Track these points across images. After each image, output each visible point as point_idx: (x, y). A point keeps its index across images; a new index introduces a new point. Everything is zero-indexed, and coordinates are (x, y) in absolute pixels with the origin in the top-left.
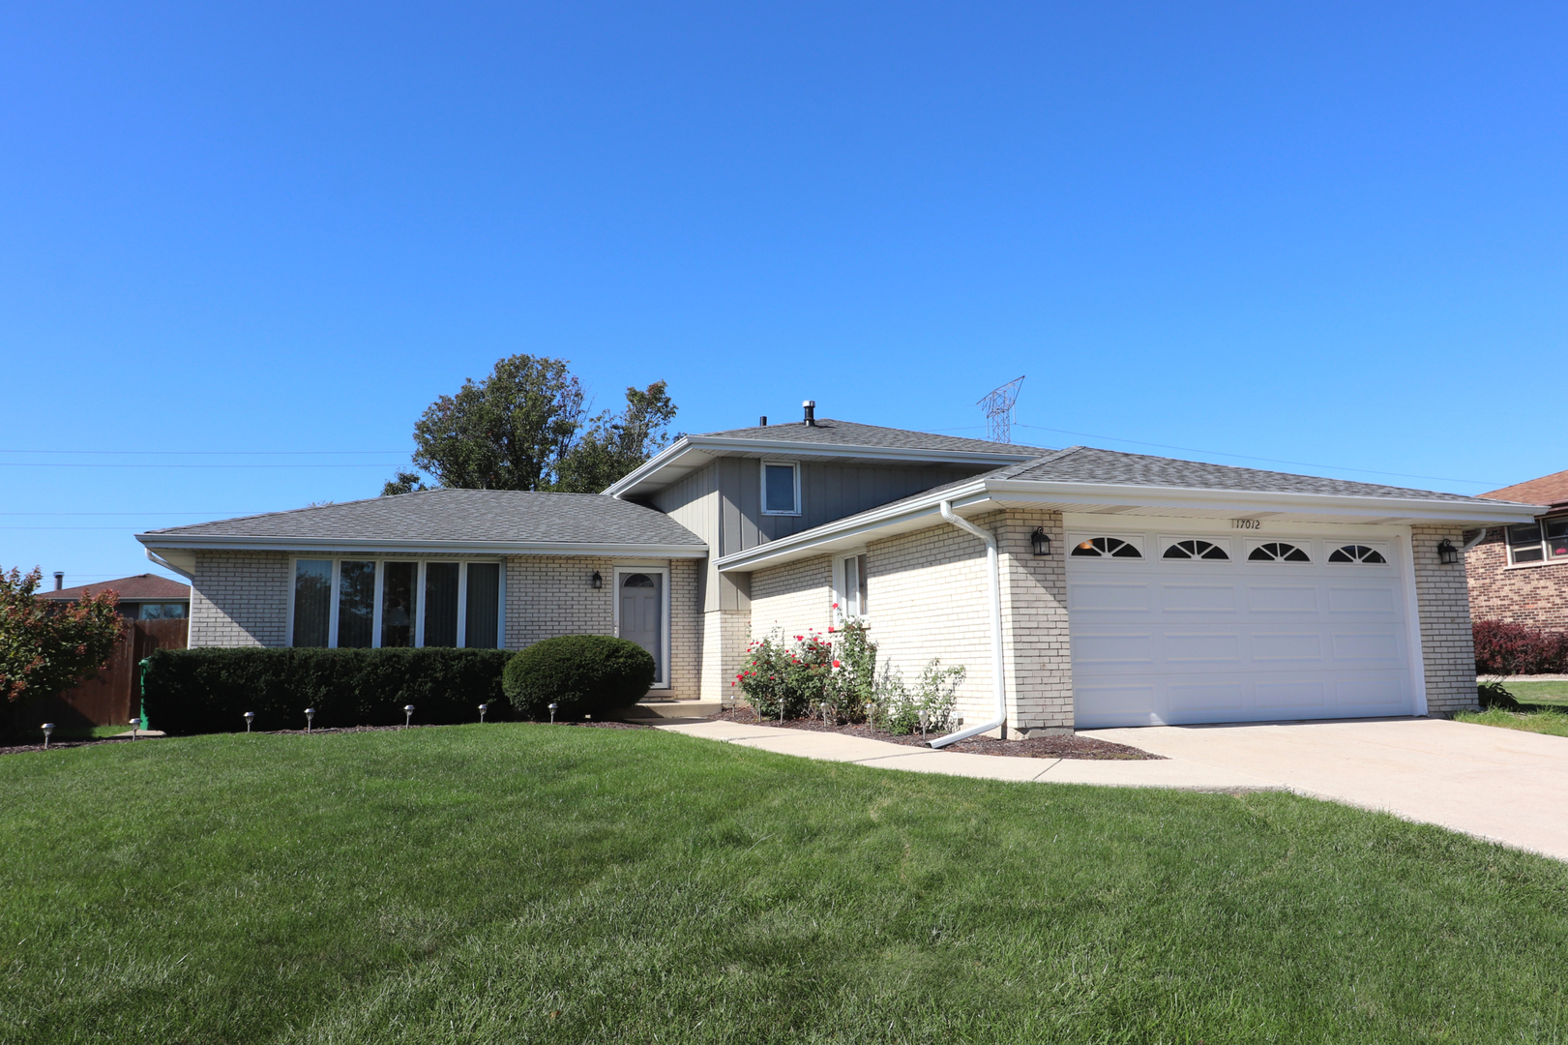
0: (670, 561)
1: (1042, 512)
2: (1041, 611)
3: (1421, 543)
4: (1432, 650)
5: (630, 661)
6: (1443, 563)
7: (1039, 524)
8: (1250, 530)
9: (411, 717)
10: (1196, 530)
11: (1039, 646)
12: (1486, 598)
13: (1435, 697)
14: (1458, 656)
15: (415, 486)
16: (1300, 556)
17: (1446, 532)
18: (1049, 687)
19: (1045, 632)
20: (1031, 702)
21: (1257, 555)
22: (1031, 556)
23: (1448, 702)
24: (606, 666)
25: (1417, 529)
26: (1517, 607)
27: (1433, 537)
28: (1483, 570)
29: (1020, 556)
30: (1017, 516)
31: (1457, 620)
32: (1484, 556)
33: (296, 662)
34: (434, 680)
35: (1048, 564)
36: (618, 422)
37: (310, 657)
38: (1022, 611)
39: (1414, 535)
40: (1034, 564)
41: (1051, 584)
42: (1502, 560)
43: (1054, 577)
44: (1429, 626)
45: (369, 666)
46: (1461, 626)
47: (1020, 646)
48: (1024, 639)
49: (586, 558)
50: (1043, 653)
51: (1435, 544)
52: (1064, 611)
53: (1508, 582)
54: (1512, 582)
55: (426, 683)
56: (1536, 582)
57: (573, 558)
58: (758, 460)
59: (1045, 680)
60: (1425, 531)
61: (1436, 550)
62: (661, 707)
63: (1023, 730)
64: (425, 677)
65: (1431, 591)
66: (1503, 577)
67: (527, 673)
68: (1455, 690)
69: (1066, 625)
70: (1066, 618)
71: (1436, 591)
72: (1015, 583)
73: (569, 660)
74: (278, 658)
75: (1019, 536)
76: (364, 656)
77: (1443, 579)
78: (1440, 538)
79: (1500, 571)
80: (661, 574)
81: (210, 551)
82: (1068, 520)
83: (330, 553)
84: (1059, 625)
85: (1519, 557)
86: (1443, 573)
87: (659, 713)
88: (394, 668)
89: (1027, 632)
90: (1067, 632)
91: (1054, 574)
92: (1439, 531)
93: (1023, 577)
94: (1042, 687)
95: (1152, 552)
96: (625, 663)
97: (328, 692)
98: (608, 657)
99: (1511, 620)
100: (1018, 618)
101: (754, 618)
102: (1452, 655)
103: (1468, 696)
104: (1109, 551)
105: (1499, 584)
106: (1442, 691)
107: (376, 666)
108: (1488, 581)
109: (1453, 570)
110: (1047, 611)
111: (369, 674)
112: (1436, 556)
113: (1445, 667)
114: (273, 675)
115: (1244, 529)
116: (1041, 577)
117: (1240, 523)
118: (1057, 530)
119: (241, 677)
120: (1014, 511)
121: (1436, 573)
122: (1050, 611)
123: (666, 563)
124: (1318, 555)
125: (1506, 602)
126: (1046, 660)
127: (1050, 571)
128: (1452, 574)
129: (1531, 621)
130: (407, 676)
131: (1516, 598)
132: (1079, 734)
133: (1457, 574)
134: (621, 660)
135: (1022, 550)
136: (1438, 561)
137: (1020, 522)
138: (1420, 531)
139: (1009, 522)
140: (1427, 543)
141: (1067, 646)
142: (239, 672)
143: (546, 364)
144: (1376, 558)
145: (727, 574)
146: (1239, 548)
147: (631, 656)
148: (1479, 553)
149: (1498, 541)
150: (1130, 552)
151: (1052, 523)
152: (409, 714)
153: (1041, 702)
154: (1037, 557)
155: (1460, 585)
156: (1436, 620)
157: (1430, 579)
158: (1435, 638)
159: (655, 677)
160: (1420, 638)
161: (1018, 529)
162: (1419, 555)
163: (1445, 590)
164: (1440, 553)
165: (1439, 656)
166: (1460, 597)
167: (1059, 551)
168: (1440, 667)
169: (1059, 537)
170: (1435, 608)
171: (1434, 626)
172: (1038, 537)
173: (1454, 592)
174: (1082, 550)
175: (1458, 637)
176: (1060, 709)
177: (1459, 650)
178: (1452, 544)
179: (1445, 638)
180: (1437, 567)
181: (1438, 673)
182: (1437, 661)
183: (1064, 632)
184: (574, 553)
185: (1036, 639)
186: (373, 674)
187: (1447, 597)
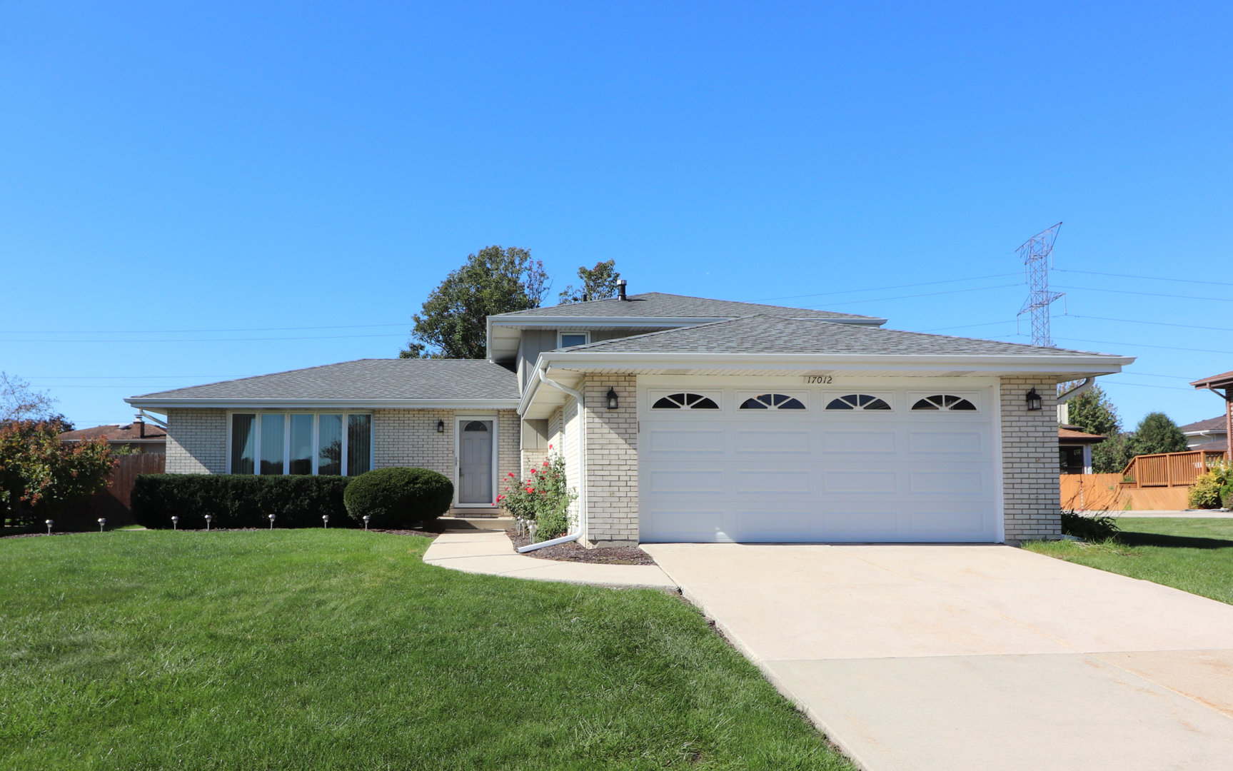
0: (499, 411)
1: (617, 374)
2: (612, 452)
3: (1008, 392)
4: (1011, 486)
5: (424, 487)
6: (1029, 410)
7: (614, 384)
8: (822, 384)
9: (273, 522)
10: (773, 385)
11: (610, 478)
13: (1012, 527)
14: (1039, 491)
15: (422, 353)
16: (881, 405)
17: (1039, 381)
18: (617, 510)
19: (616, 468)
20: (601, 521)
21: (835, 405)
22: (606, 410)
23: (1025, 532)
24: (404, 490)
25: (1005, 380)
27: (1021, 387)
29: (596, 410)
30: (595, 378)
33: (219, 484)
34: (311, 498)
35: (620, 415)
37: (229, 481)
38: (596, 452)
39: (1002, 384)
40: (609, 415)
41: (623, 431)
43: (626, 426)
44: (1010, 465)
45: (267, 487)
46: (1047, 465)
47: (592, 478)
48: (597, 473)
49: (433, 410)
50: (613, 484)
51: (1024, 392)
52: (634, 452)
55: (305, 499)
57: (423, 410)
58: (555, 332)
59: (614, 505)
60: (1012, 381)
61: (1024, 398)
62: (475, 521)
63: (594, 542)
64: (305, 495)
65: (1014, 434)
67: (352, 494)
68: (1035, 522)
69: (635, 462)
70: (636, 457)
71: (1020, 434)
72: (591, 431)
73: (377, 485)
74: (209, 482)
75: (598, 394)
76: (265, 480)
77: (1030, 424)
78: (1030, 387)
80: (492, 421)
82: (640, 381)
84: (629, 462)
86: (1030, 419)
87: (474, 525)
89: (600, 467)
90: (636, 468)
91: (626, 423)
92: (1028, 381)
93: (599, 426)
94: (611, 510)
95: (729, 405)
96: (420, 488)
98: (408, 483)
100: (593, 457)
102: (1035, 491)
103: (1049, 527)
104: (688, 404)
106: (1020, 522)
107: (272, 487)
109: (1043, 416)
110: (618, 452)
111: (267, 493)
112: (1024, 403)
113: (1024, 501)
114: (205, 492)
115: (816, 384)
116: (615, 426)
117: (812, 379)
118: (632, 389)
119: (185, 492)
120: (593, 375)
121: (1022, 419)
122: (618, 448)
123: (496, 413)
124: (902, 404)
126: (616, 489)
127: (623, 420)
128: (1041, 419)
130: (293, 495)
132: (642, 547)
133: (1047, 419)
134: (417, 486)
135: (599, 405)
136: (1026, 408)
137: (599, 384)
138: (1007, 381)
139: (589, 383)
140: (1013, 392)
141: (636, 478)
143: (513, 252)
144: (966, 406)
145: (530, 421)
146: (816, 399)
147: (426, 482)
151: (627, 384)
152: (272, 520)
153: (610, 521)
154: (611, 410)
155: (1049, 429)
156: (1018, 460)
157: (1014, 424)
158: (1016, 476)
159: (487, 499)
160: (1002, 476)
161: (596, 389)
162: (1005, 403)
163: (1030, 434)
164: (1027, 401)
165: (1019, 491)
166: (1048, 439)
167: (632, 405)
168: (1019, 501)
169: (632, 394)
170: (1018, 450)
171: (1015, 465)
172: (612, 395)
173: (1041, 434)
174: (663, 404)
175: (1042, 476)
176: (626, 526)
177: (1043, 486)
178: (1038, 392)
179: (1027, 476)
180: (1024, 413)
181: (1016, 506)
182: (1016, 496)
183: (633, 468)
184: (420, 407)
185: (607, 473)
186: (271, 493)
187: (1033, 439)
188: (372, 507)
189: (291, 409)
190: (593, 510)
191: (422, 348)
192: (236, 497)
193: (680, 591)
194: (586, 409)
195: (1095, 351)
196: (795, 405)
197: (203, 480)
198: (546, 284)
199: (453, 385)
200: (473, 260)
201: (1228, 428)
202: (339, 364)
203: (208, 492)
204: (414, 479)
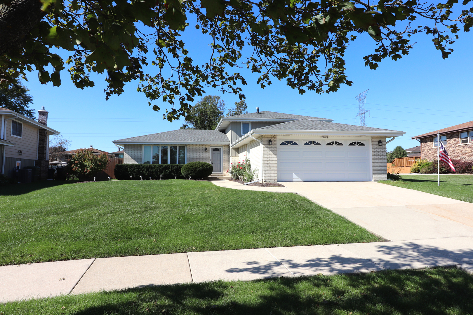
0: (223, 145)
1: (271, 136)
2: (270, 157)
3: (374, 141)
4: (374, 166)
5: (206, 167)
6: (379, 146)
7: (271, 138)
8: (325, 138)
9: (162, 178)
10: (312, 139)
11: (269, 164)
12: (454, 153)
14: (382, 167)
16: (340, 144)
17: (381, 138)
20: (267, 176)
21: (329, 144)
22: (268, 145)
23: (378, 178)
24: (200, 168)
26: (461, 155)
27: (377, 139)
28: (453, 145)
29: (266, 145)
30: (265, 137)
31: (382, 159)
32: (454, 141)
33: (142, 167)
35: (272, 147)
36: (234, 110)
38: (266, 157)
39: (372, 139)
40: (269, 147)
41: (273, 151)
42: (458, 142)
43: (274, 150)
44: (374, 160)
45: (156, 167)
46: (383, 160)
47: (265, 164)
48: (266, 163)
49: (204, 145)
50: (270, 166)
51: (378, 141)
52: (276, 157)
53: (459, 149)
54: (460, 148)
56: (466, 149)
57: (201, 145)
58: (241, 122)
59: (271, 171)
60: (375, 138)
61: (378, 142)
63: (265, 182)
65: (375, 152)
66: (458, 147)
67: (184, 169)
69: (276, 160)
71: (377, 152)
72: (264, 151)
73: (192, 167)
74: (139, 166)
75: (266, 141)
77: (379, 149)
78: (379, 140)
79: (457, 146)
80: (221, 148)
81: (127, 144)
82: (278, 137)
83: (150, 144)
84: (275, 160)
85: (463, 142)
86: (379, 148)
88: (161, 168)
89: (267, 161)
92: (379, 138)
93: (266, 150)
94: (270, 173)
95: (301, 144)
96: (204, 167)
97: (148, 173)
98: (201, 166)
99: (460, 159)
100: (265, 158)
101: (239, 158)
102: (380, 167)
104: (290, 144)
105: (457, 149)
106: (377, 175)
108: (454, 148)
109: (382, 147)
110: (272, 157)
111: (156, 169)
112: (378, 144)
113: (378, 170)
115: (324, 138)
116: (271, 150)
117: (323, 137)
118: (275, 140)
119: (132, 169)
120: (265, 136)
121: (377, 148)
122: (273, 157)
123: (221, 146)
124: (346, 144)
125: (459, 154)
126: (271, 167)
127: (273, 148)
128: (382, 148)
129: (464, 159)
130: (164, 170)
131: (461, 153)
132: (278, 183)
136: (378, 145)
138: (373, 138)
139: (263, 138)
140: (375, 141)
141: (276, 164)
142: (131, 168)
143: (215, 97)
144: (362, 144)
145: (233, 148)
146: (324, 143)
147: (206, 166)
148: (453, 141)
149: (457, 137)
150: (295, 144)
151: (274, 138)
153: (270, 176)
154: (270, 145)
155: (384, 151)
156: (376, 159)
157: (375, 149)
158: (376, 163)
159: (219, 171)
160: (372, 163)
161: (265, 139)
162: (373, 144)
163: (379, 152)
164: (378, 143)
165: (376, 167)
166: (384, 153)
167: (275, 144)
168: (376, 170)
169: (275, 141)
170: (376, 156)
171: (375, 160)
172: (270, 141)
173: (382, 152)
174: (283, 144)
175: (382, 163)
176: (274, 178)
177: (382, 166)
178: (381, 141)
179: (378, 163)
180: (378, 147)
181: (376, 171)
182: (376, 169)
183: (276, 161)
184: (200, 144)
185: (269, 163)
186: (158, 169)
187: (380, 153)
188: (191, 173)
189: (162, 144)
190: (265, 173)
191: (187, 126)
192: (147, 170)
193: (297, 193)
194: (263, 145)
195: (396, 130)
196: (318, 144)
197: (137, 165)
198: (225, 107)
199: (209, 137)
200: (203, 99)
201: (421, 150)
202: (172, 131)
203: (138, 169)
204: (203, 165)
